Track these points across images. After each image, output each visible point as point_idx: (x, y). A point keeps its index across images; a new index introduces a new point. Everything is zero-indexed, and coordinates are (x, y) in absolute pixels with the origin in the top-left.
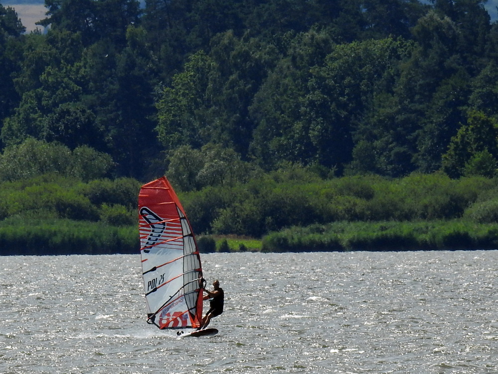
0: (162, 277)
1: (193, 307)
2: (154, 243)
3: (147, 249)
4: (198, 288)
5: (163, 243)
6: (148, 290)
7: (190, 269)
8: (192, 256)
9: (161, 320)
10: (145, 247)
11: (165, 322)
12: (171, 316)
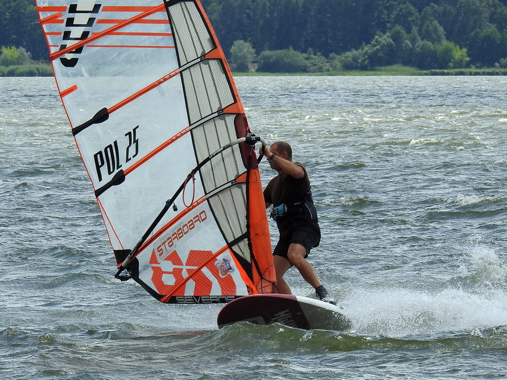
0: (132, 136)
1: (238, 234)
2: (85, 34)
3: (69, 56)
4: (242, 169)
5: (109, 32)
6: (100, 179)
7: (206, 112)
8: (205, 67)
9: (158, 273)
10: (61, 49)
11: (169, 280)
12: (182, 265)
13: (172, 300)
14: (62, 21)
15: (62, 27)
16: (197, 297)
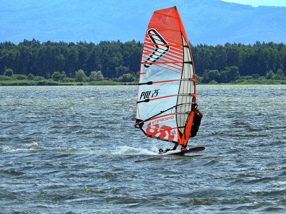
0: (157, 92)
1: (182, 126)
2: (154, 61)
3: (147, 65)
5: (163, 63)
6: (140, 99)
7: (185, 92)
8: (189, 82)
9: (149, 128)
10: (145, 62)
11: (152, 131)
12: (159, 128)
13: (150, 136)
14: (149, 55)
15: (148, 57)
16: (159, 138)
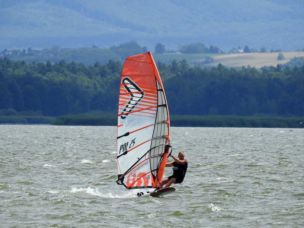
0: (133, 142)
1: (155, 169)
2: (131, 110)
3: (123, 116)
4: (163, 152)
5: (138, 111)
6: (120, 153)
7: (159, 135)
8: (163, 125)
9: (128, 180)
10: (122, 113)
11: (131, 182)
12: (136, 177)
13: (130, 188)
15: (124, 107)
16: (137, 187)
